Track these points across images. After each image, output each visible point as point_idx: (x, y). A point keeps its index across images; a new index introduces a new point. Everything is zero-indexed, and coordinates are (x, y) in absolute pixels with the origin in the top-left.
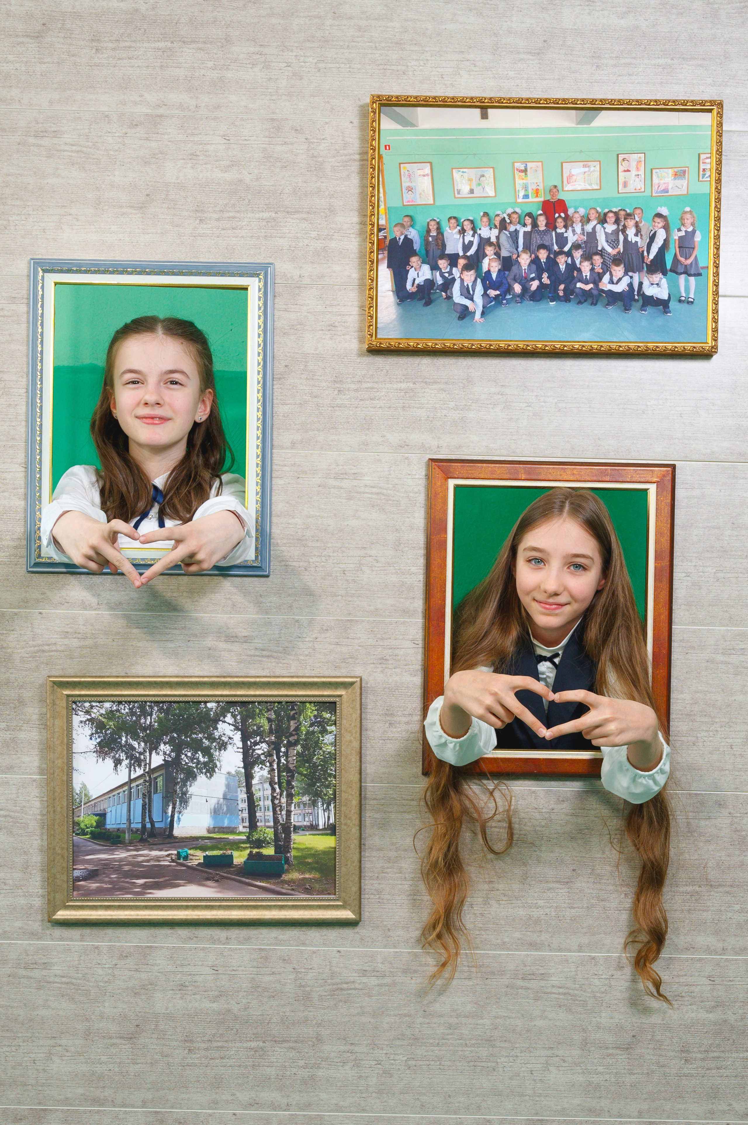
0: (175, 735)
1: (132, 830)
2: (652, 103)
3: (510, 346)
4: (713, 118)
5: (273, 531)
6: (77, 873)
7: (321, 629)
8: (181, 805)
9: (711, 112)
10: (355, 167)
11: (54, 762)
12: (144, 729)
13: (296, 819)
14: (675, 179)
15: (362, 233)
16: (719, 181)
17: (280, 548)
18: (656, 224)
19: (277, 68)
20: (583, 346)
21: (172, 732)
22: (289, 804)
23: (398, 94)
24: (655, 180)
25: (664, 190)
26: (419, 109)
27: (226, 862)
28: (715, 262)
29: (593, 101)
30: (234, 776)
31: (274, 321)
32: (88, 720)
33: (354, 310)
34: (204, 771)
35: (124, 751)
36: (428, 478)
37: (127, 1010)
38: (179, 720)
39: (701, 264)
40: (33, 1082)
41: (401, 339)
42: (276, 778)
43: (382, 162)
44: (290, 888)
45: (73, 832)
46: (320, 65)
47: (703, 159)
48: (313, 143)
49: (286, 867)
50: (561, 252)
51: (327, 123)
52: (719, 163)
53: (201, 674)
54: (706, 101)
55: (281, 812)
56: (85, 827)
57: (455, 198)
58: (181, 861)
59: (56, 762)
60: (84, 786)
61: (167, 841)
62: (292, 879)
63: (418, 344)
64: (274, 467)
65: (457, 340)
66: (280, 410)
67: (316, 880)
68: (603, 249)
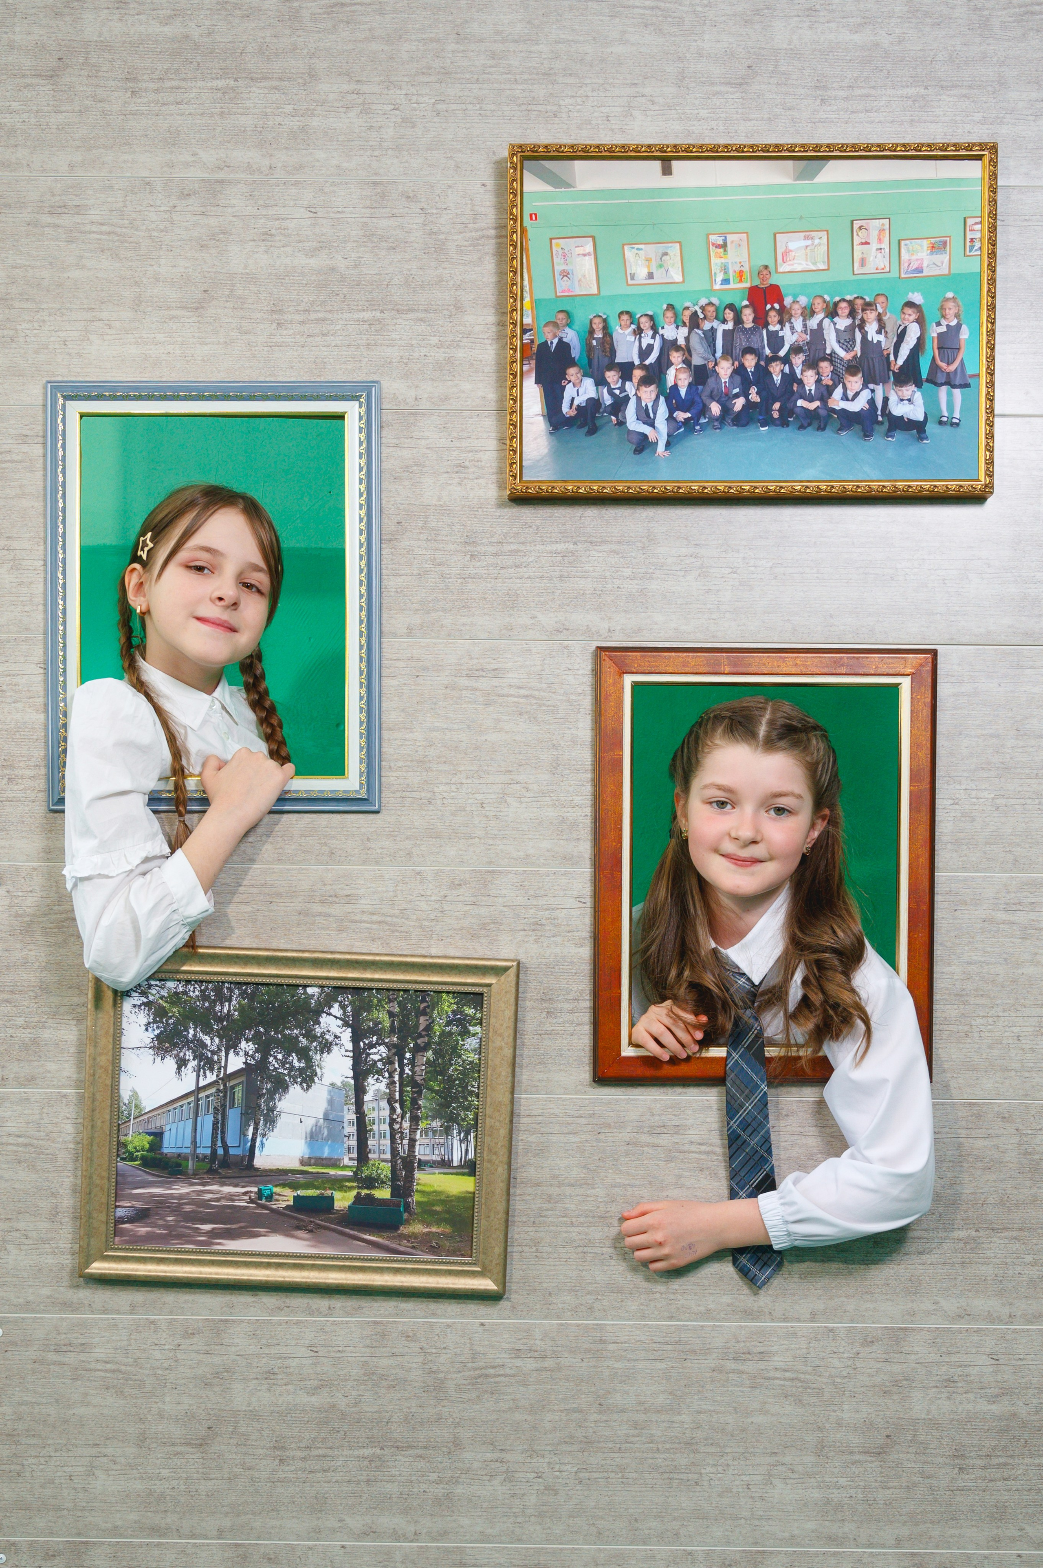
0: (261, 1029)
1: (197, 1157)
2: (899, 149)
3: (705, 488)
4: (983, 168)
5: (383, 750)
6: (120, 1212)
7: (453, 882)
8: (265, 1126)
9: (981, 159)
10: (490, 246)
11: (94, 1060)
12: (220, 1020)
13: (422, 1152)
14: (932, 253)
15: (500, 337)
16: (992, 255)
17: (395, 774)
18: (907, 316)
19: (380, 112)
20: (807, 487)
21: (257, 1025)
22: (413, 1131)
23: (546, 142)
24: (905, 256)
25: (916, 269)
26: (576, 162)
27: (324, 1205)
28: (988, 367)
29: (817, 147)
30: (339, 1089)
31: (380, 461)
32: (143, 1004)
33: (492, 444)
34: (299, 1080)
35: (191, 1048)
36: (597, 673)
37: (195, 1407)
38: (268, 1008)
39: (970, 371)
40: (70, 1505)
41: (555, 481)
42: (397, 1094)
43: (526, 237)
44: (410, 1245)
45: (118, 1155)
46: (439, 107)
47: (971, 226)
48: (431, 214)
49: (406, 1216)
50: (775, 358)
51: (450, 186)
52: (993, 229)
53: (289, 947)
54: (974, 144)
55: (402, 1140)
56: (134, 1150)
57: (628, 285)
58: (263, 1201)
59: (98, 1059)
60: (135, 1094)
61: (245, 1173)
62: (413, 1233)
63: (579, 488)
64: (385, 662)
65: (633, 482)
66: (391, 583)
67: (447, 1236)
68: (833, 352)
